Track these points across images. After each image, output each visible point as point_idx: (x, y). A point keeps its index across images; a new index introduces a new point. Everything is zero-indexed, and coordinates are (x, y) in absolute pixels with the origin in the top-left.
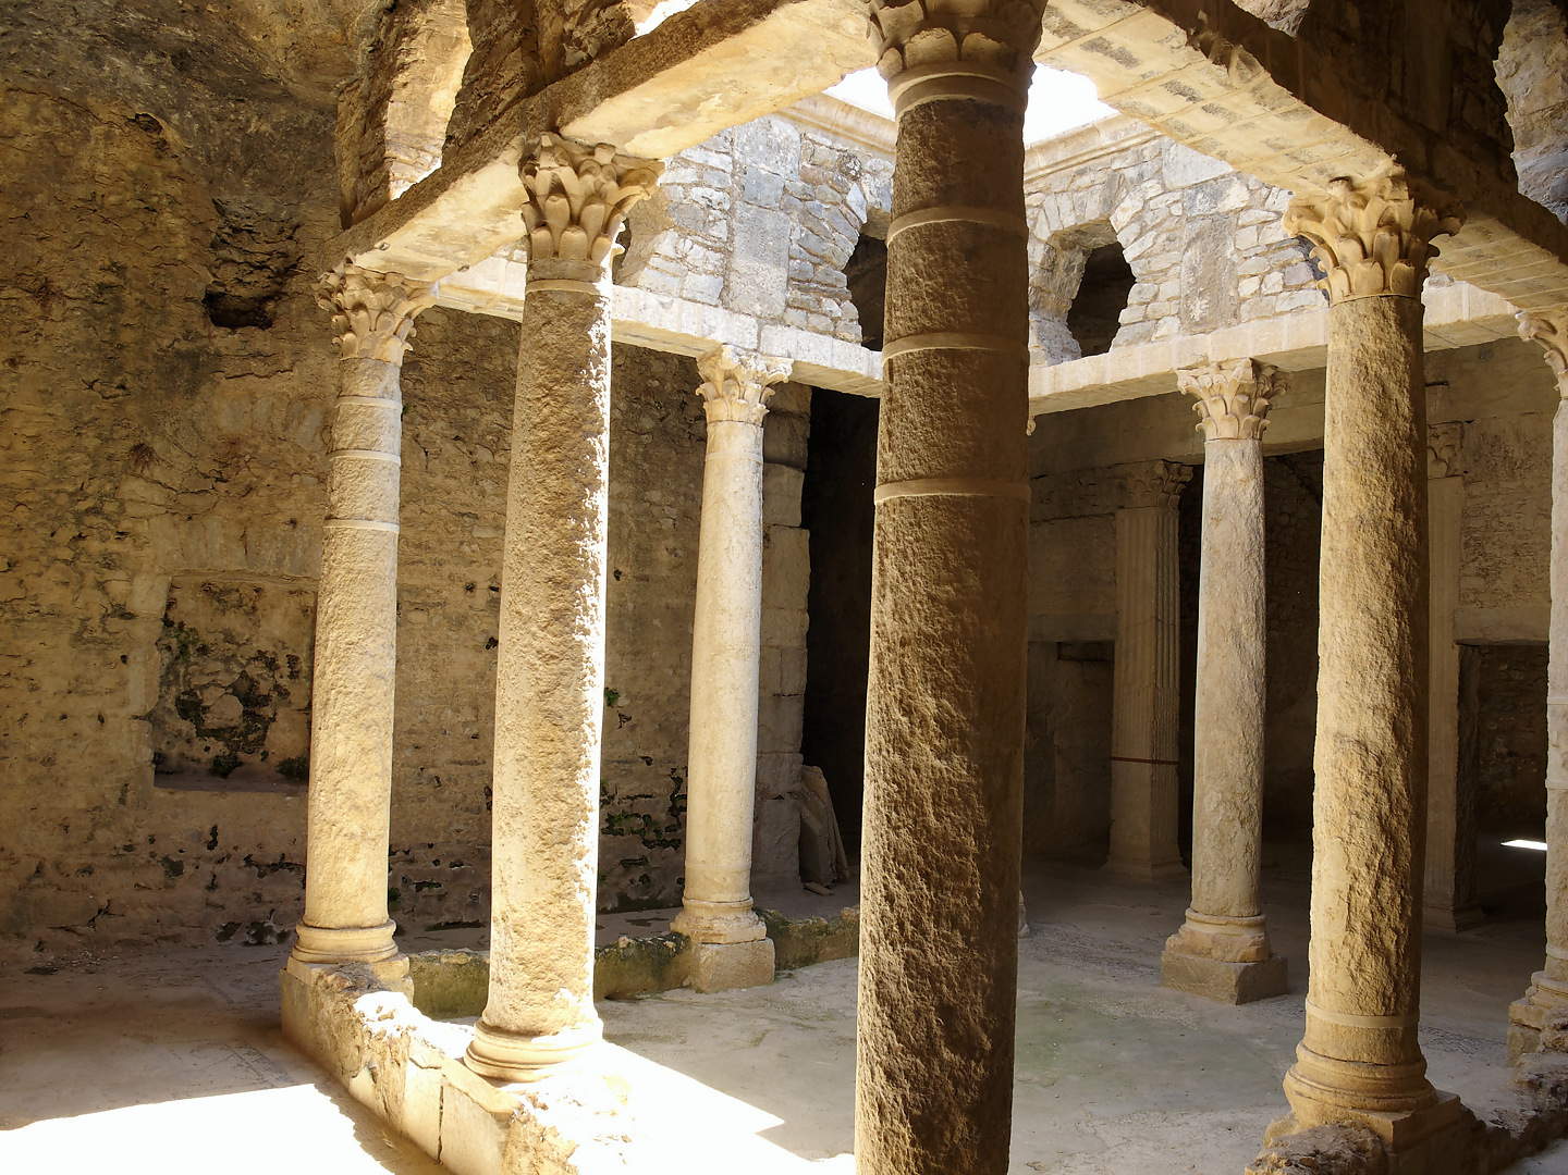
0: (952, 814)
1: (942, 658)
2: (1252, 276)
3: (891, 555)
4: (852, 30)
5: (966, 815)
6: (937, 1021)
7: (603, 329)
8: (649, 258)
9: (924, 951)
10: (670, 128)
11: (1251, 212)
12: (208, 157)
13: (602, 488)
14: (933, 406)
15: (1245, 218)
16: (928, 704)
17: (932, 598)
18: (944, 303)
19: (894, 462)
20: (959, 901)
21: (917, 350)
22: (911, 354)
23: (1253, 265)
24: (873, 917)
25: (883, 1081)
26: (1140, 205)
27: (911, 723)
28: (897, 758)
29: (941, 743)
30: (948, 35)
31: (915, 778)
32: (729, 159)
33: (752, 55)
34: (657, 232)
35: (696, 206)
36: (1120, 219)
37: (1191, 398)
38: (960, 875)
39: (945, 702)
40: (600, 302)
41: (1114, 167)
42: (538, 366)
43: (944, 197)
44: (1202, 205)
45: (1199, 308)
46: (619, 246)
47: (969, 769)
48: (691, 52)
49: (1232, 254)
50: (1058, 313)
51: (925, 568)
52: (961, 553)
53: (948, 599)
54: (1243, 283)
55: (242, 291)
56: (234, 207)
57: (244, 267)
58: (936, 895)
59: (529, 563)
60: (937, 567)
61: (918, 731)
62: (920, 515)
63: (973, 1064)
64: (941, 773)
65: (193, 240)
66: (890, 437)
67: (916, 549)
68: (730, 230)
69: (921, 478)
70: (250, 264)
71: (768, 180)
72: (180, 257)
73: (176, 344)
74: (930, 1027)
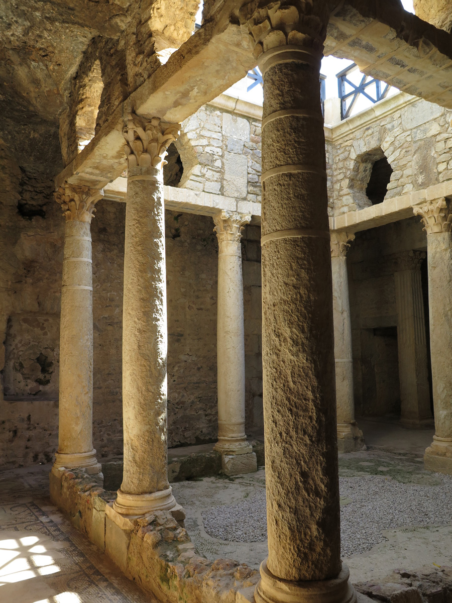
0: (301, 381)
1: (292, 310)
2: (443, 162)
3: (267, 267)
4: (246, 47)
5: (307, 381)
6: (300, 479)
7: (159, 195)
8: (189, 176)
9: (292, 446)
10: (180, 107)
11: (442, 135)
12: (16, 149)
13: (162, 260)
14: (282, 199)
15: (438, 138)
16: (287, 332)
17: (286, 284)
18: (285, 153)
19: (267, 225)
20: (306, 421)
21: (274, 175)
22: (272, 177)
23: (444, 157)
24: (268, 430)
25: (277, 508)
26: (393, 139)
27: (280, 341)
28: (275, 357)
29: (294, 349)
30: (281, 33)
31: (283, 366)
32: (220, 134)
33: (206, 64)
34: (192, 166)
35: (208, 154)
36: (385, 146)
37: (420, 217)
38: (306, 410)
39: (294, 330)
40: (158, 184)
41: (381, 125)
42: (133, 212)
43: (283, 107)
44: (419, 135)
45: (420, 179)
46: (165, 161)
47: (307, 360)
48: (180, 67)
49: (434, 154)
50: (362, 189)
51: (282, 270)
52: (298, 262)
53: (293, 284)
54: (440, 166)
55: (34, 203)
56: (28, 169)
57: (34, 193)
58: (295, 419)
59: (132, 292)
60: (287, 269)
61: (283, 344)
62: (279, 247)
63: (318, 500)
64: (294, 362)
65: (12, 182)
66: (265, 215)
67: (278, 263)
68: (223, 163)
69: (278, 231)
70: (36, 192)
71: (237, 142)
72: (7, 189)
73: (7, 224)
74: (297, 482)
